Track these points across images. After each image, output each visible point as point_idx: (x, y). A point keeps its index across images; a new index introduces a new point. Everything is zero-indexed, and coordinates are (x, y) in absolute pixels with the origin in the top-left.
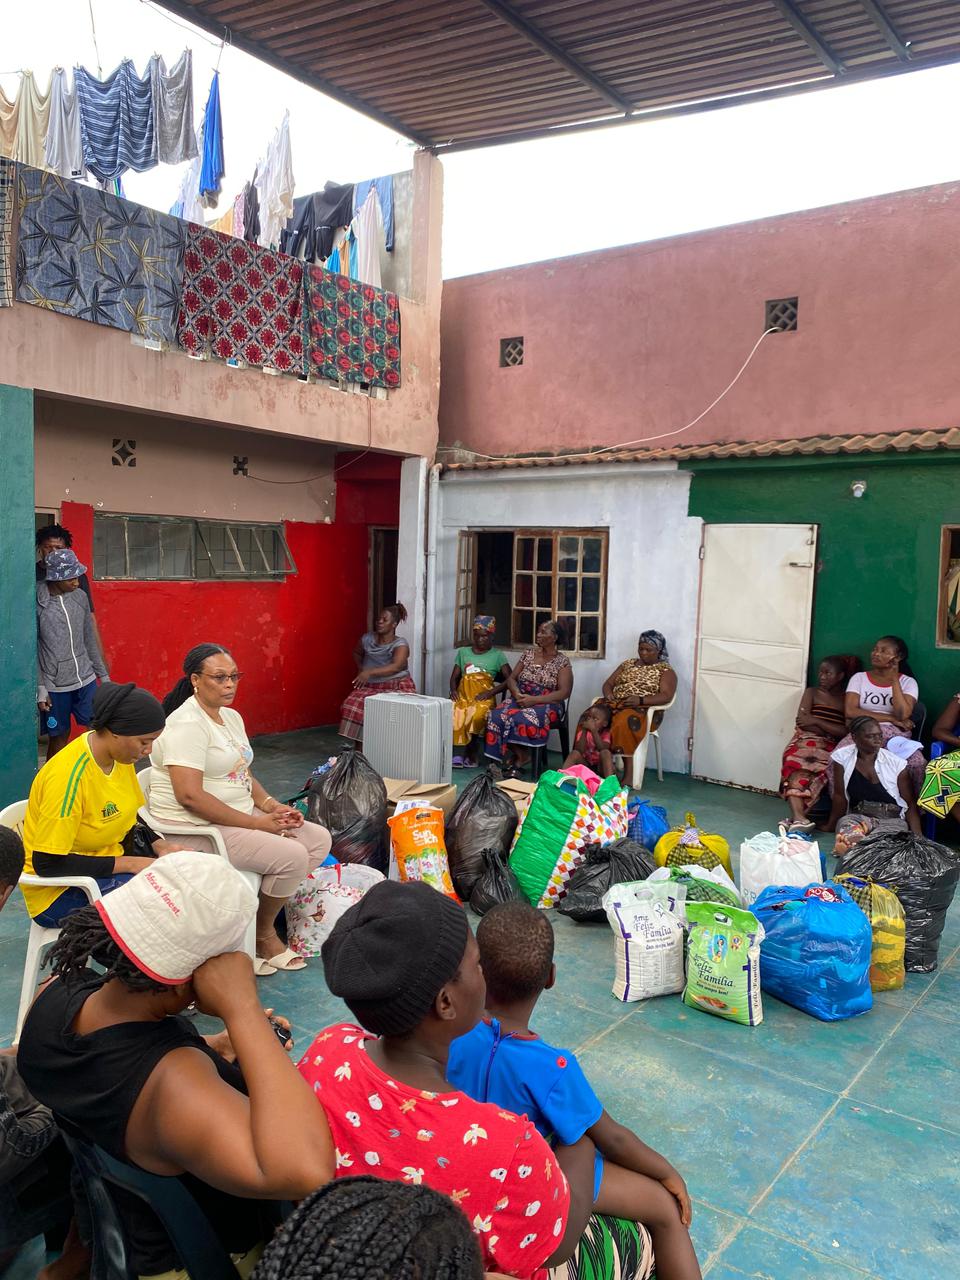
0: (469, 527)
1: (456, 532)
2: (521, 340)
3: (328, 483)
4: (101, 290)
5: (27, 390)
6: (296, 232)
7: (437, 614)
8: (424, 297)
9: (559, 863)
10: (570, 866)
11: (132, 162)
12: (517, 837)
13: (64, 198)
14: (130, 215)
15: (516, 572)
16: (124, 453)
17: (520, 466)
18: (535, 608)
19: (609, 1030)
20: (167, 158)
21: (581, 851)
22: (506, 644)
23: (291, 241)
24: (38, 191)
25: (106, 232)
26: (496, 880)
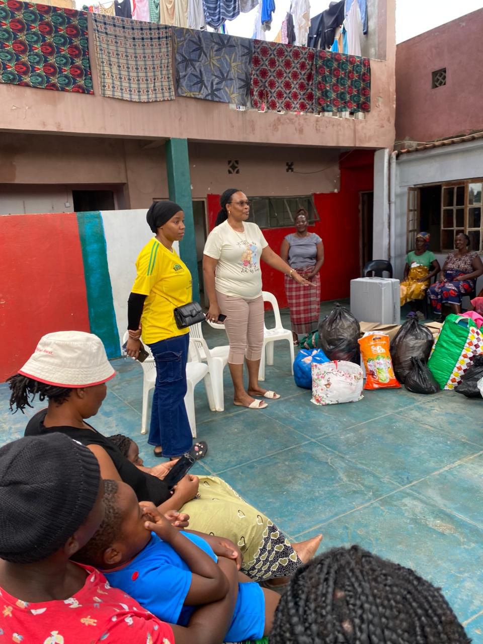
0: (415, 185)
1: (406, 189)
2: (444, 70)
3: (336, 170)
4: (214, 83)
5: (184, 139)
6: (315, 36)
7: (396, 236)
8: (385, 56)
9: (457, 365)
10: (464, 367)
11: (227, 16)
12: (432, 351)
13: (194, 39)
14: (226, 42)
15: (443, 208)
16: (234, 167)
17: (444, 145)
18: (455, 228)
19: (479, 454)
20: (243, 11)
21: (471, 359)
22: (437, 250)
23: (313, 41)
24: (182, 39)
25: (215, 53)
26: (419, 373)
